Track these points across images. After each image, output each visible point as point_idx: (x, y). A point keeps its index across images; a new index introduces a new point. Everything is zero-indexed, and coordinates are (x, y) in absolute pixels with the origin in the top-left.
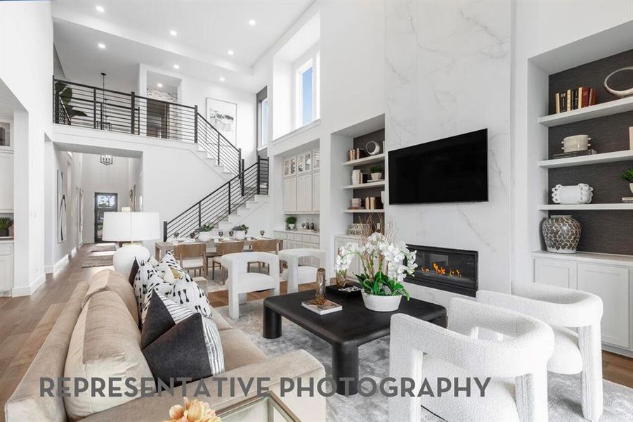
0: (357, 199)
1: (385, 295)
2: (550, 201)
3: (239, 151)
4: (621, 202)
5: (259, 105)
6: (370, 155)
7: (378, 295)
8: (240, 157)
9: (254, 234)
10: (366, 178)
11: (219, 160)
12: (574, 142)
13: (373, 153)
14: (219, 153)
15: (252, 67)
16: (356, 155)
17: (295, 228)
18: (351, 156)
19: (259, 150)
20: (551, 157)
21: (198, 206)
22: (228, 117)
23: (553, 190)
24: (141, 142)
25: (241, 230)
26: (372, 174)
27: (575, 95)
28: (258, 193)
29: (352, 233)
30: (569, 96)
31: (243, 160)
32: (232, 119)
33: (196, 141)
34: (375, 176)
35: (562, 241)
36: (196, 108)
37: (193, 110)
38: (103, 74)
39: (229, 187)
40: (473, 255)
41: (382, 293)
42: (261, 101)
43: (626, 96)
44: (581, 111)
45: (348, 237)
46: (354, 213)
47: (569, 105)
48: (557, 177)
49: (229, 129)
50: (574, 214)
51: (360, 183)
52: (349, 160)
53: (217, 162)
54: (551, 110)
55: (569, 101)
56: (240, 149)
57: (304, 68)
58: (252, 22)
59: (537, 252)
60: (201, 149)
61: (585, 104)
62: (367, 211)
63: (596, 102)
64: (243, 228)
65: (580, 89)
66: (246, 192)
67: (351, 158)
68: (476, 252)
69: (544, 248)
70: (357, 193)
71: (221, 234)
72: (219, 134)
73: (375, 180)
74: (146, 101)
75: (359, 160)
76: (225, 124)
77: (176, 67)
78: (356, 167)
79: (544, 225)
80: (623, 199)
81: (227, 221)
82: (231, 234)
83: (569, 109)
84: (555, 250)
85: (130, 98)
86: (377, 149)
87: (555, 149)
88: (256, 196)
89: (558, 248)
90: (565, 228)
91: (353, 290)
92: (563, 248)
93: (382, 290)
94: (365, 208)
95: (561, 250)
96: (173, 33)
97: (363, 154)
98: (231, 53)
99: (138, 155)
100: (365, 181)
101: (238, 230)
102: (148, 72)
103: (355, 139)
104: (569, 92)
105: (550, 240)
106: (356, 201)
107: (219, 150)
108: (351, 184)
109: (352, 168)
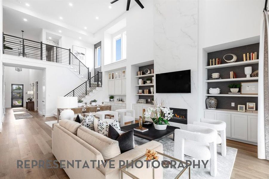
0: (141, 90)
1: (162, 124)
2: (208, 93)
3: (88, 68)
4: (228, 94)
5: (96, 49)
6: (146, 74)
7: (160, 124)
8: (89, 71)
9: (99, 103)
10: (144, 83)
11: (79, 72)
12: (215, 75)
13: (147, 73)
14: (79, 69)
15: (94, 34)
16: (140, 74)
17: (113, 100)
18: (139, 74)
19: (95, 68)
20: (208, 79)
21: (73, 92)
22: (82, 54)
23: (209, 89)
24: (44, 63)
25: (94, 102)
26: (147, 81)
27: (215, 61)
28: (98, 86)
29: (139, 103)
30: (214, 61)
31: (90, 72)
32: (84, 55)
33: (70, 64)
34: (148, 82)
35: (212, 106)
36: (70, 50)
37: (69, 51)
38: (23, 31)
39: (86, 84)
40: (186, 111)
41: (161, 124)
42: (96, 48)
43: (229, 63)
44: (218, 66)
45: (137, 104)
46: (139, 95)
47: (214, 63)
48: (210, 85)
49: (83, 59)
50: (216, 97)
51: (142, 84)
52: (138, 75)
53: (79, 73)
54: (208, 65)
55: (214, 62)
56: (89, 68)
57: (118, 37)
58: (97, 18)
59: (205, 109)
60: (72, 67)
61: (218, 64)
62: (145, 94)
63: (221, 64)
64: (95, 101)
65: (217, 59)
66: (91, 85)
67: (139, 75)
68: (187, 110)
69: (207, 108)
70: (140, 88)
71: (86, 104)
72: (80, 61)
73: (148, 83)
74: (45, 45)
75: (142, 76)
76: (81, 57)
77: (60, 31)
78: (140, 78)
79: (207, 101)
80: (229, 93)
81: (85, 98)
82: (91, 103)
83: (214, 65)
84: (210, 108)
85: (40, 44)
86: (149, 72)
87: (209, 77)
88: (97, 88)
89: (211, 108)
90: (213, 102)
91: (148, 123)
92: (213, 108)
93: (161, 123)
94: (144, 93)
95: (212, 109)
96: (61, 18)
97: (143, 74)
98: (86, 28)
99: (43, 69)
100: (144, 84)
101: (93, 102)
102: (46, 33)
103: (139, 67)
104: (214, 59)
105: (209, 105)
106: (140, 91)
107: (79, 68)
108: (138, 84)
109: (138, 78)
